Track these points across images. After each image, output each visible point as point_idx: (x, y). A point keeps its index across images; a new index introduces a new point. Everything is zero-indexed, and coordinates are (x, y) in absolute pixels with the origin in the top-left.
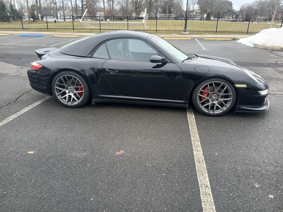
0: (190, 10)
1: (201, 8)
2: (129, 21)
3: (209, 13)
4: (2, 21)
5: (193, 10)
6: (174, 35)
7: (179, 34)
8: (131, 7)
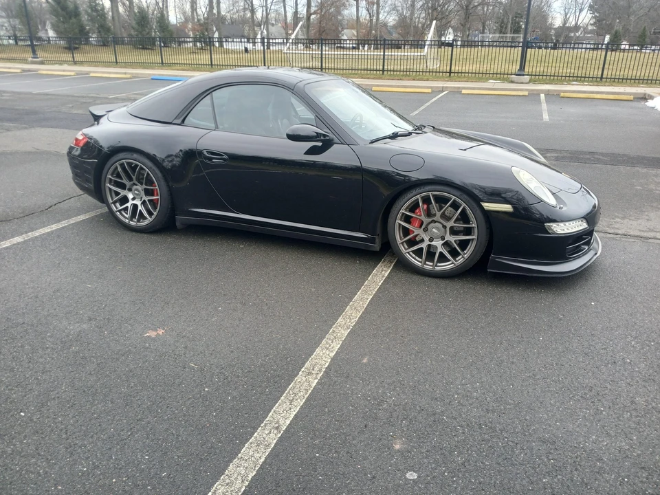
0: (567, 25)
1: (599, 22)
2: (386, 50)
3: (616, 32)
4: (140, 48)
5: (576, 24)
6: (491, 83)
7: (504, 80)
8: (420, 16)
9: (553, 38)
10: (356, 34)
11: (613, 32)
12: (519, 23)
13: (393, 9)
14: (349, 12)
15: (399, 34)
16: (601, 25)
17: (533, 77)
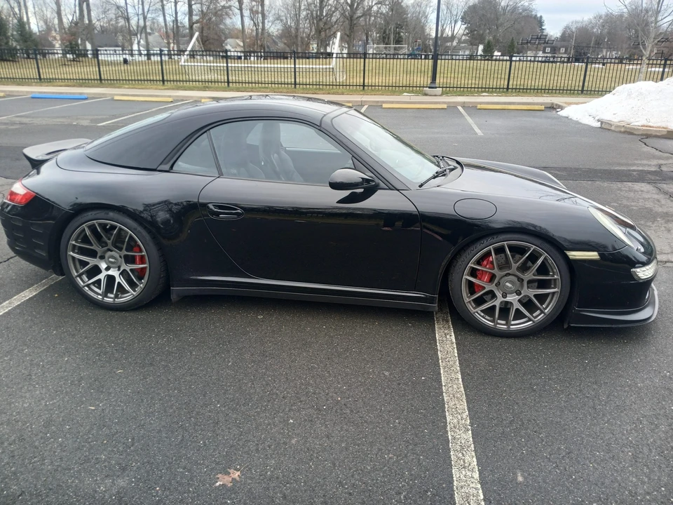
9: (432, 47)
10: (242, 44)
11: (486, 42)
12: (399, 33)
13: (277, 19)
14: (234, 21)
15: (285, 44)
16: (475, 36)
17: (444, 89)
